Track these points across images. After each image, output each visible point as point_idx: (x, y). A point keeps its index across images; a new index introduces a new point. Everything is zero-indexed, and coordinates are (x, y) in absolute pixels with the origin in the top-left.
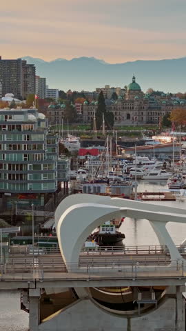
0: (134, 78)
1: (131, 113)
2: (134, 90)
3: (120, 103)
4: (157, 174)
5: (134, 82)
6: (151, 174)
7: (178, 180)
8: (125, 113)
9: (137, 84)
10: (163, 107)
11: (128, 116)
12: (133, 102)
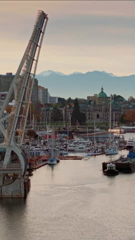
0: (102, 89)
1: (100, 114)
2: (102, 98)
3: (92, 106)
4: (83, 148)
5: (102, 92)
6: (80, 148)
7: (91, 150)
8: (95, 114)
9: (105, 94)
10: (122, 110)
11: (98, 116)
12: (101, 106)
